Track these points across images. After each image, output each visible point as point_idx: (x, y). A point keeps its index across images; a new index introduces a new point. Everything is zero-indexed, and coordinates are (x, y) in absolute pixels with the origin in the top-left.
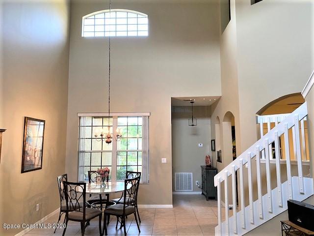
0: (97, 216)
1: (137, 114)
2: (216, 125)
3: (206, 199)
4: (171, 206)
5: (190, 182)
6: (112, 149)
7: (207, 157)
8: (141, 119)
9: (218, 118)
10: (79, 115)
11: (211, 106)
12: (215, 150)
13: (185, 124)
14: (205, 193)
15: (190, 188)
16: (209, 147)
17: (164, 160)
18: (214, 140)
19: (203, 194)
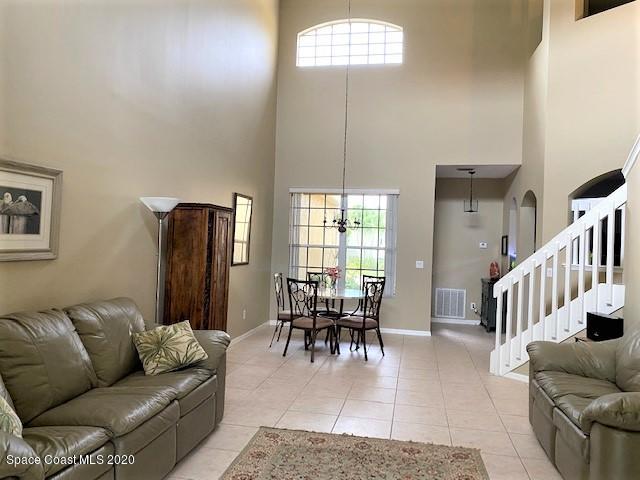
0: (324, 328)
1: (378, 191)
2: (511, 211)
3: (485, 330)
4: (429, 334)
5: (461, 304)
6: (338, 244)
7: (492, 265)
8: (384, 199)
9: (514, 199)
10: (292, 190)
11: (504, 179)
12: (506, 254)
13: (457, 208)
14: (485, 323)
15: (460, 314)
16: (497, 249)
17: (420, 264)
18: (507, 237)
19: (482, 324)
